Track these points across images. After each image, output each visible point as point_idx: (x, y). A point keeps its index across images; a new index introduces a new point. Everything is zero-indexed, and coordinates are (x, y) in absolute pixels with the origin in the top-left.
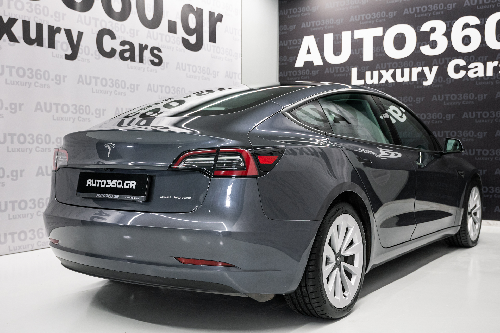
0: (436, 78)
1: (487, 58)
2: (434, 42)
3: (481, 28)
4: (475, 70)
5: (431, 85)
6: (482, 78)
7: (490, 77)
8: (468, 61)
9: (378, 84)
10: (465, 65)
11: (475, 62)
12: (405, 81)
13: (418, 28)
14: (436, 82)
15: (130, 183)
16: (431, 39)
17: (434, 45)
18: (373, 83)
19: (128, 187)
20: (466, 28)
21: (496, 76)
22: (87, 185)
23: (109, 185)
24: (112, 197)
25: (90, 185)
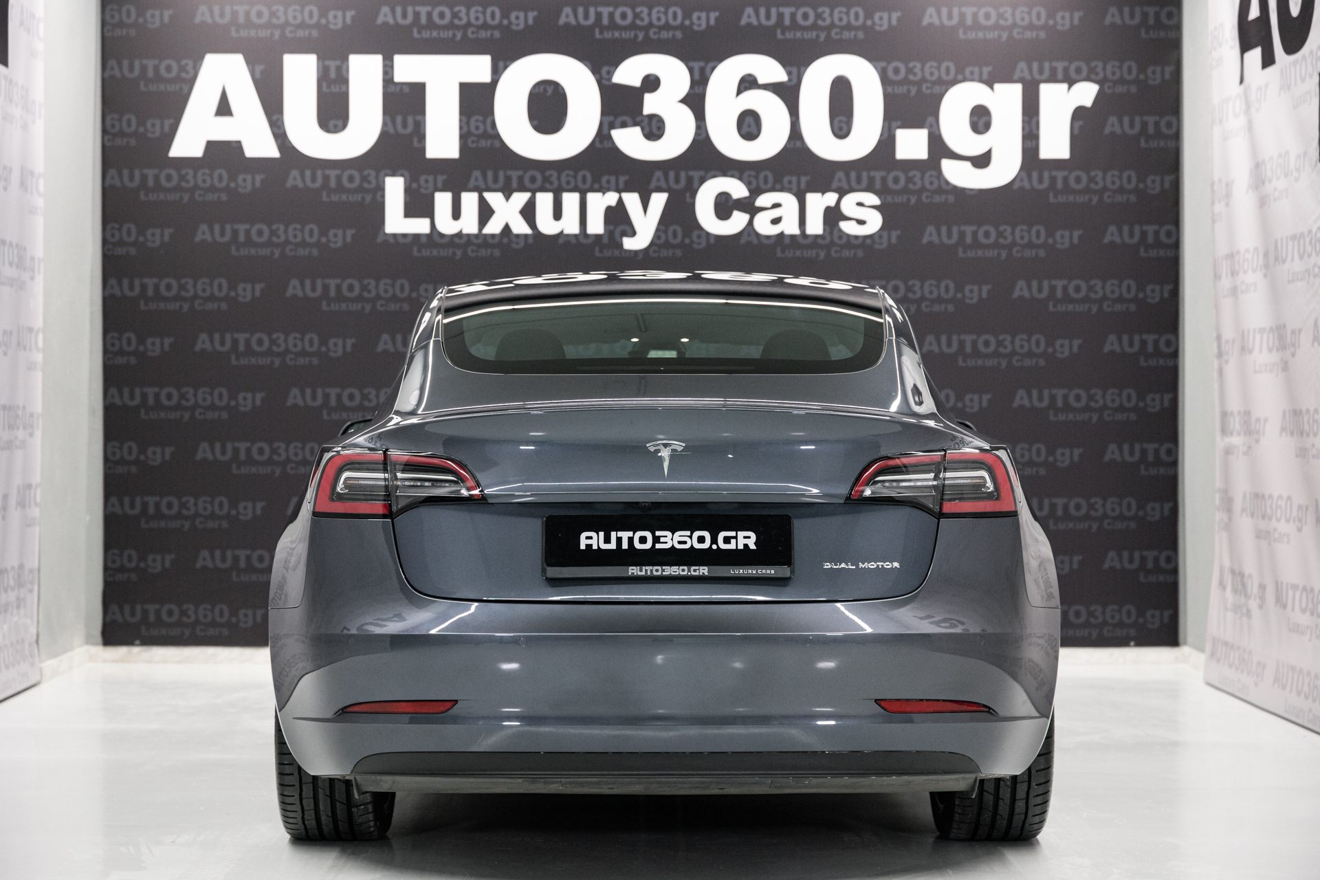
0: (662, 228)
1: (808, 183)
2: (654, 121)
3: (789, 93)
4: (775, 213)
5: (646, 250)
6: (793, 237)
7: (817, 236)
8: (754, 185)
9: (476, 236)
10: (745, 198)
11: (773, 190)
12: (566, 232)
13: (605, 70)
14: (663, 240)
15: (735, 538)
16: (647, 110)
17: (655, 130)
18: (461, 231)
19: (732, 546)
20: (747, 89)
21: (831, 233)
22: (583, 547)
23: (666, 543)
24: (685, 573)
25: (595, 547)
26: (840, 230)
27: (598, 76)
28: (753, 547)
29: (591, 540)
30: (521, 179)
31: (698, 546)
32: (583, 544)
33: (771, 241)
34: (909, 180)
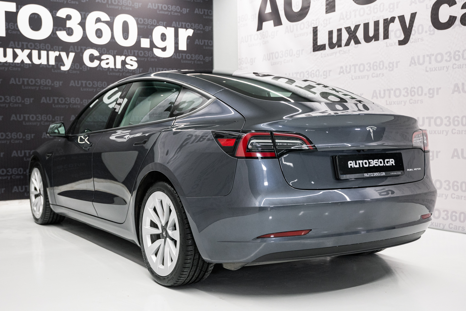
0: (73, 64)
1: (116, 53)
2: (70, 30)
3: (110, 24)
4: (107, 61)
5: (68, 70)
6: (112, 69)
7: (119, 69)
8: (101, 52)
10: (98, 56)
11: (106, 54)
12: (42, 63)
13: (54, 12)
14: (73, 68)
15: (389, 161)
16: (68, 26)
17: (71, 33)
18: (7, 61)
19: (388, 165)
20: (98, 22)
21: (123, 68)
22: (349, 167)
23: (372, 164)
24: (379, 175)
25: (353, 167)
26: (126, 68)
27: (52, 14)
28: (394, 164)
29: (351, 164)
30: (27, 45)
31: (381, 165)
32: (349, 165)
33: (106, 70)
34: (145, 54)
